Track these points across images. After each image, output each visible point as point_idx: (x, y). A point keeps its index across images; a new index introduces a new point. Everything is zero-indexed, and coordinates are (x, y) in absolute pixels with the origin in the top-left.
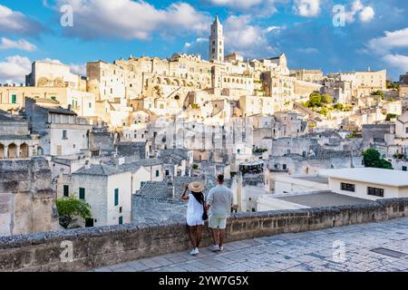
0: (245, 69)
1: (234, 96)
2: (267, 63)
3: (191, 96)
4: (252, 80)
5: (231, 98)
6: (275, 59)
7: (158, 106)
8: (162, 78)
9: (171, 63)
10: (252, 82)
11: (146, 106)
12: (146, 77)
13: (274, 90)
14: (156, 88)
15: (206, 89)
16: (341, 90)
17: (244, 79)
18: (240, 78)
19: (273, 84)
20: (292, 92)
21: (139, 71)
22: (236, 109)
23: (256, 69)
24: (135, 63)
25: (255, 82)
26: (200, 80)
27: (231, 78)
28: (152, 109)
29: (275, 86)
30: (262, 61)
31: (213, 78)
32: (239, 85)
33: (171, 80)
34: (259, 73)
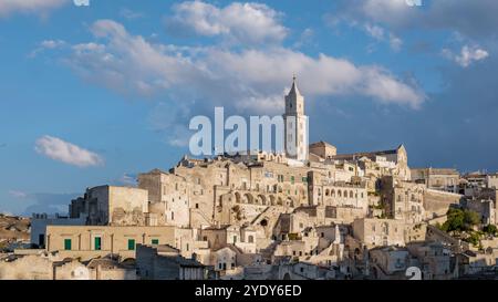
0: (353, 173)
1: (344, 218)
2: (382, 161)
3: (284, 221)
4: (365, 191)
5: (338, 221)
6: (391, 154)
7: (247, 240)
8: (242, 194)
9: (253, 169)
10: (365, 195)
11: (230, 240)
12: (219, 193)
13: (398, 206)
14: (235, 209)
15: (302, 208)
16: (491, 203)
17: (354, 190)
18: (348, 190)
19: (396, 198)
20: (422, 208)
21: (209, 183)
22: (349, 238)
23: (368, 171)
24: (203, 172)
25: (369, 194)
26: (292, 195)
27: (336, 189)
28: (238, 244)
29: (399, 200)
30: (374, 160)
31: (310, 190)
32: (349, 201)
33: (255, 195)
34: (374, 179)
